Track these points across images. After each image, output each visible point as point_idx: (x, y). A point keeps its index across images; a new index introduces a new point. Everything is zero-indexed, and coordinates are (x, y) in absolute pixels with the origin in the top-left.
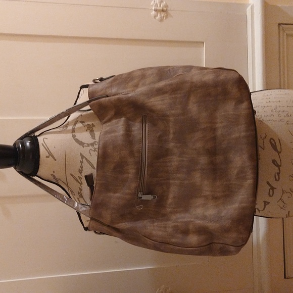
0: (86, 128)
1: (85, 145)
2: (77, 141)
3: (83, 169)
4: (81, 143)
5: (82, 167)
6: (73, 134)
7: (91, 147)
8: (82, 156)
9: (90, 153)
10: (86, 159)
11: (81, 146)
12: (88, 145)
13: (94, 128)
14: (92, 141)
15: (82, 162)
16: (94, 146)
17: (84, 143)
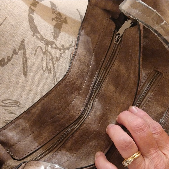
0: (54, 16)
1: (37, 35)
2: (31, 21)
3: (9, 63)
4: (34, 29)
5: (9, 59)
6: (33, 8)
7: (42, 44)
8: (22, 46)
9: (36, 51)
10: (25, 54)
11: (32, 33)
12: (42, 39)
13: (64, 25)
14: (50, 38)
15: (15, 53)
16: (48, 46)
17: (38, 32)
